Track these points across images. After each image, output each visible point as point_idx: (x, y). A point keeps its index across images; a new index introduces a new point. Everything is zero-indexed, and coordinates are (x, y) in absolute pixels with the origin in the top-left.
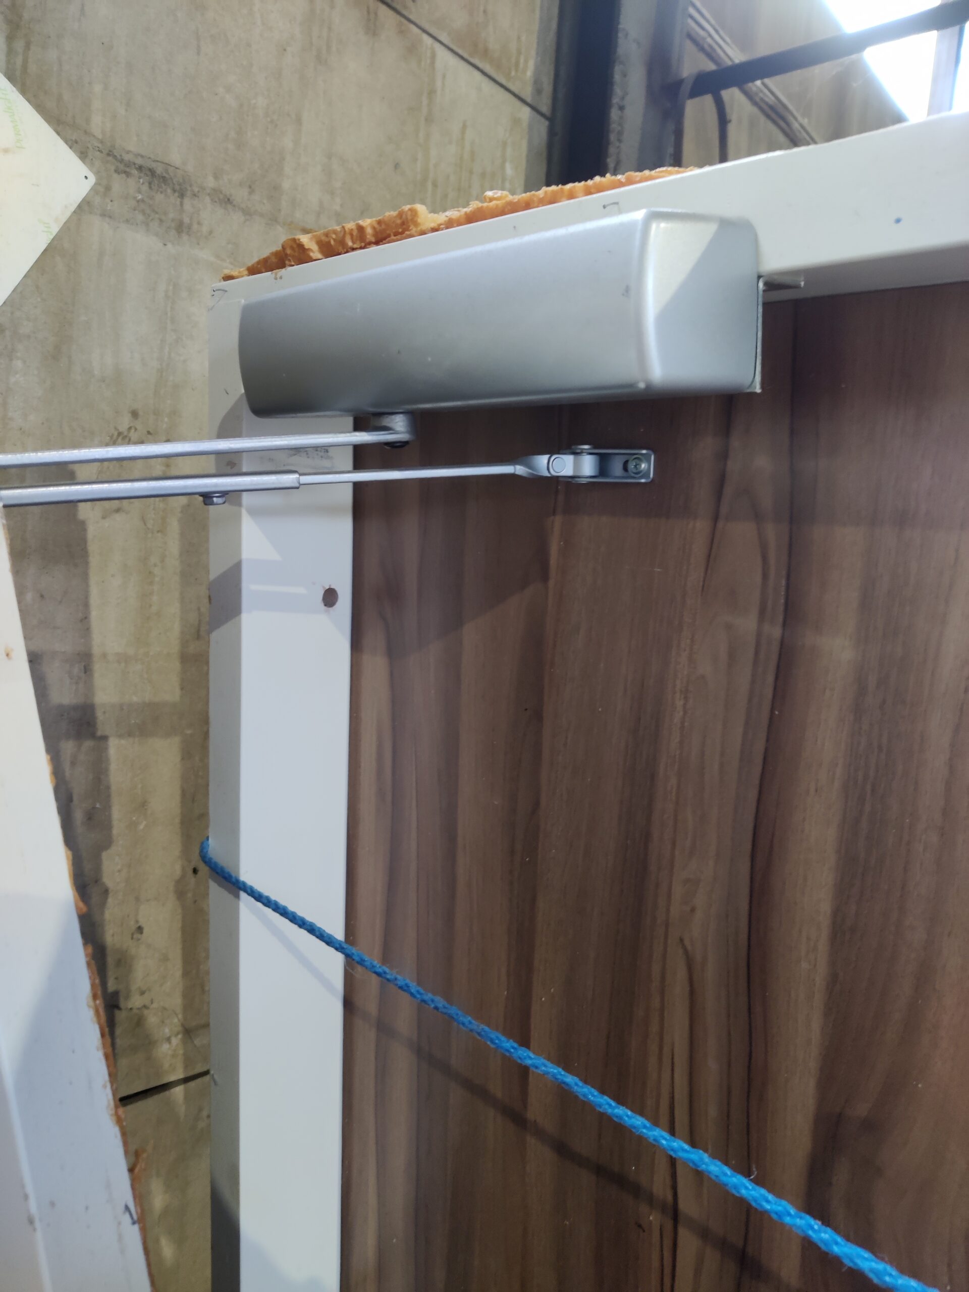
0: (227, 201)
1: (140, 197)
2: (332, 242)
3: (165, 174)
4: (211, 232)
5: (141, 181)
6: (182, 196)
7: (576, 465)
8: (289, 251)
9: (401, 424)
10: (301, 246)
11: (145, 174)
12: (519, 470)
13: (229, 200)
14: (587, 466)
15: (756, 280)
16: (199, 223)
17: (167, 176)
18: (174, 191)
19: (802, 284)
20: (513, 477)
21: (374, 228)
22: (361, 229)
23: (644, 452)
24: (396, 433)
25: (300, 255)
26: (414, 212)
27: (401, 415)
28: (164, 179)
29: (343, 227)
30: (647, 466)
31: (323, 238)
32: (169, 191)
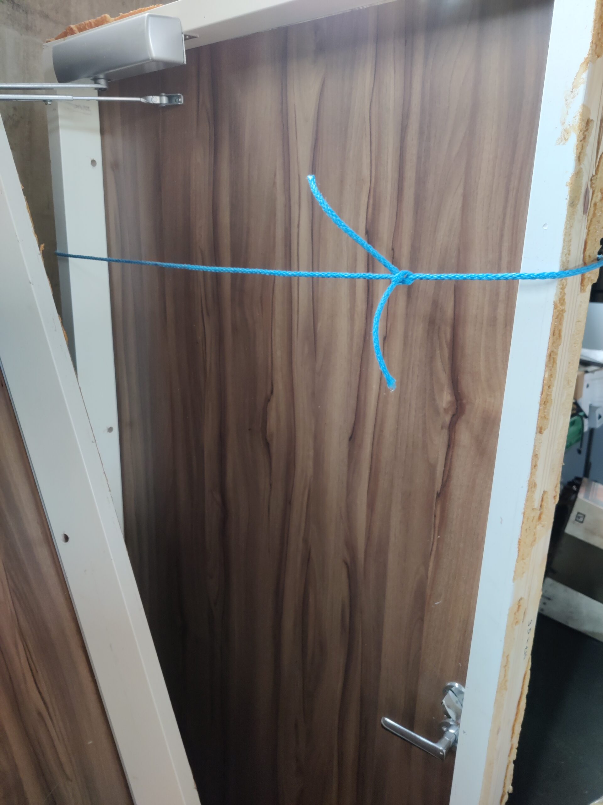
0: (46, 17)
1: (9, 13)
2: (82, 28)
3: (18, 3)
4: (41, 31)
5: (9, 6)
6: (27, 13)
7: (161, 100)
8: (68, 31)
9: (103, 82)
10: (71, 29)
11: (10, 2)
12: (142, 100)
13: (47, 16)
14: (165, 100)
15: (181, 34)
16: (35, 26)
17: (19, 4)
18: (23, 11)
19: (198, 36)
20: (139, 102)
21: (94, 23)
22: (90, 23)
23: (179, 94)
24: (101, 85)
25: (72, 32)
26: (105, 17)
27: (103, 80)
28: (18, 5)
29: (85, 22)
30: (181, 100)
31: (79, 26)
32: (21, 11)
